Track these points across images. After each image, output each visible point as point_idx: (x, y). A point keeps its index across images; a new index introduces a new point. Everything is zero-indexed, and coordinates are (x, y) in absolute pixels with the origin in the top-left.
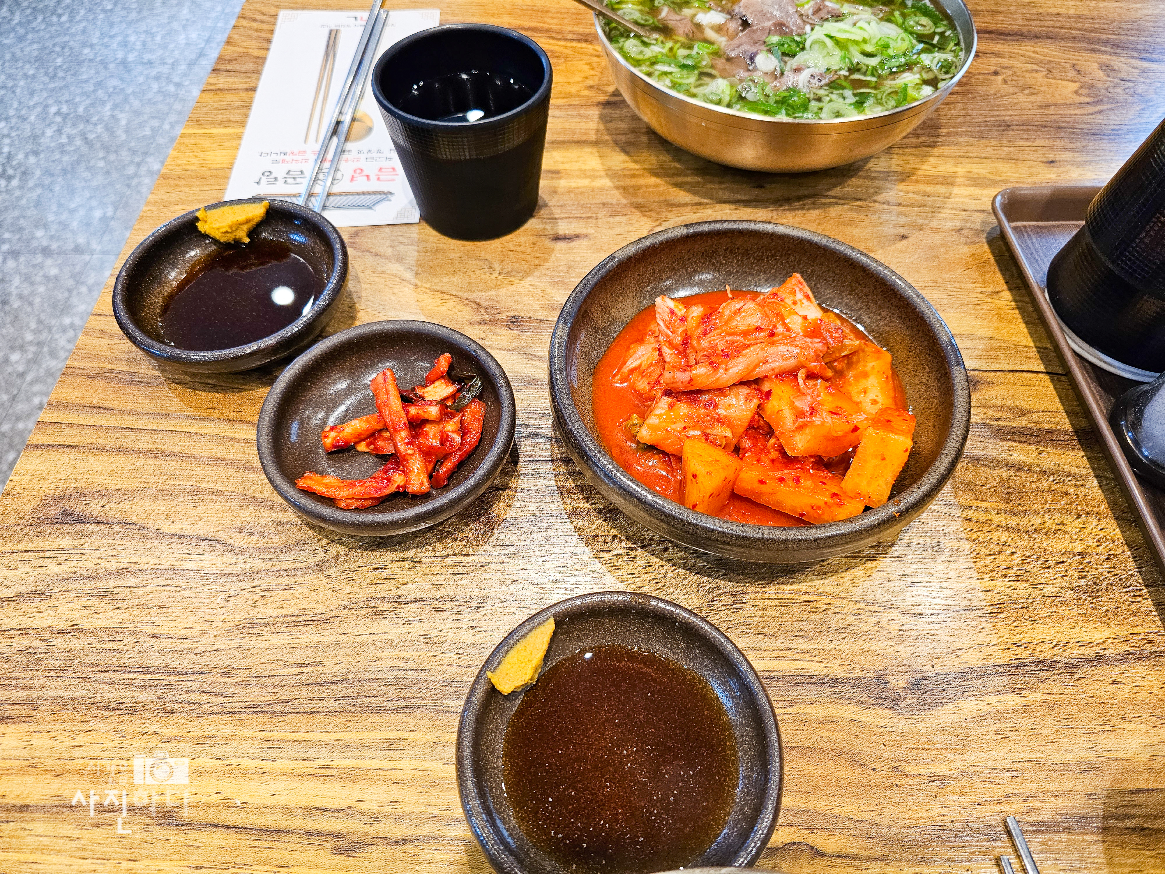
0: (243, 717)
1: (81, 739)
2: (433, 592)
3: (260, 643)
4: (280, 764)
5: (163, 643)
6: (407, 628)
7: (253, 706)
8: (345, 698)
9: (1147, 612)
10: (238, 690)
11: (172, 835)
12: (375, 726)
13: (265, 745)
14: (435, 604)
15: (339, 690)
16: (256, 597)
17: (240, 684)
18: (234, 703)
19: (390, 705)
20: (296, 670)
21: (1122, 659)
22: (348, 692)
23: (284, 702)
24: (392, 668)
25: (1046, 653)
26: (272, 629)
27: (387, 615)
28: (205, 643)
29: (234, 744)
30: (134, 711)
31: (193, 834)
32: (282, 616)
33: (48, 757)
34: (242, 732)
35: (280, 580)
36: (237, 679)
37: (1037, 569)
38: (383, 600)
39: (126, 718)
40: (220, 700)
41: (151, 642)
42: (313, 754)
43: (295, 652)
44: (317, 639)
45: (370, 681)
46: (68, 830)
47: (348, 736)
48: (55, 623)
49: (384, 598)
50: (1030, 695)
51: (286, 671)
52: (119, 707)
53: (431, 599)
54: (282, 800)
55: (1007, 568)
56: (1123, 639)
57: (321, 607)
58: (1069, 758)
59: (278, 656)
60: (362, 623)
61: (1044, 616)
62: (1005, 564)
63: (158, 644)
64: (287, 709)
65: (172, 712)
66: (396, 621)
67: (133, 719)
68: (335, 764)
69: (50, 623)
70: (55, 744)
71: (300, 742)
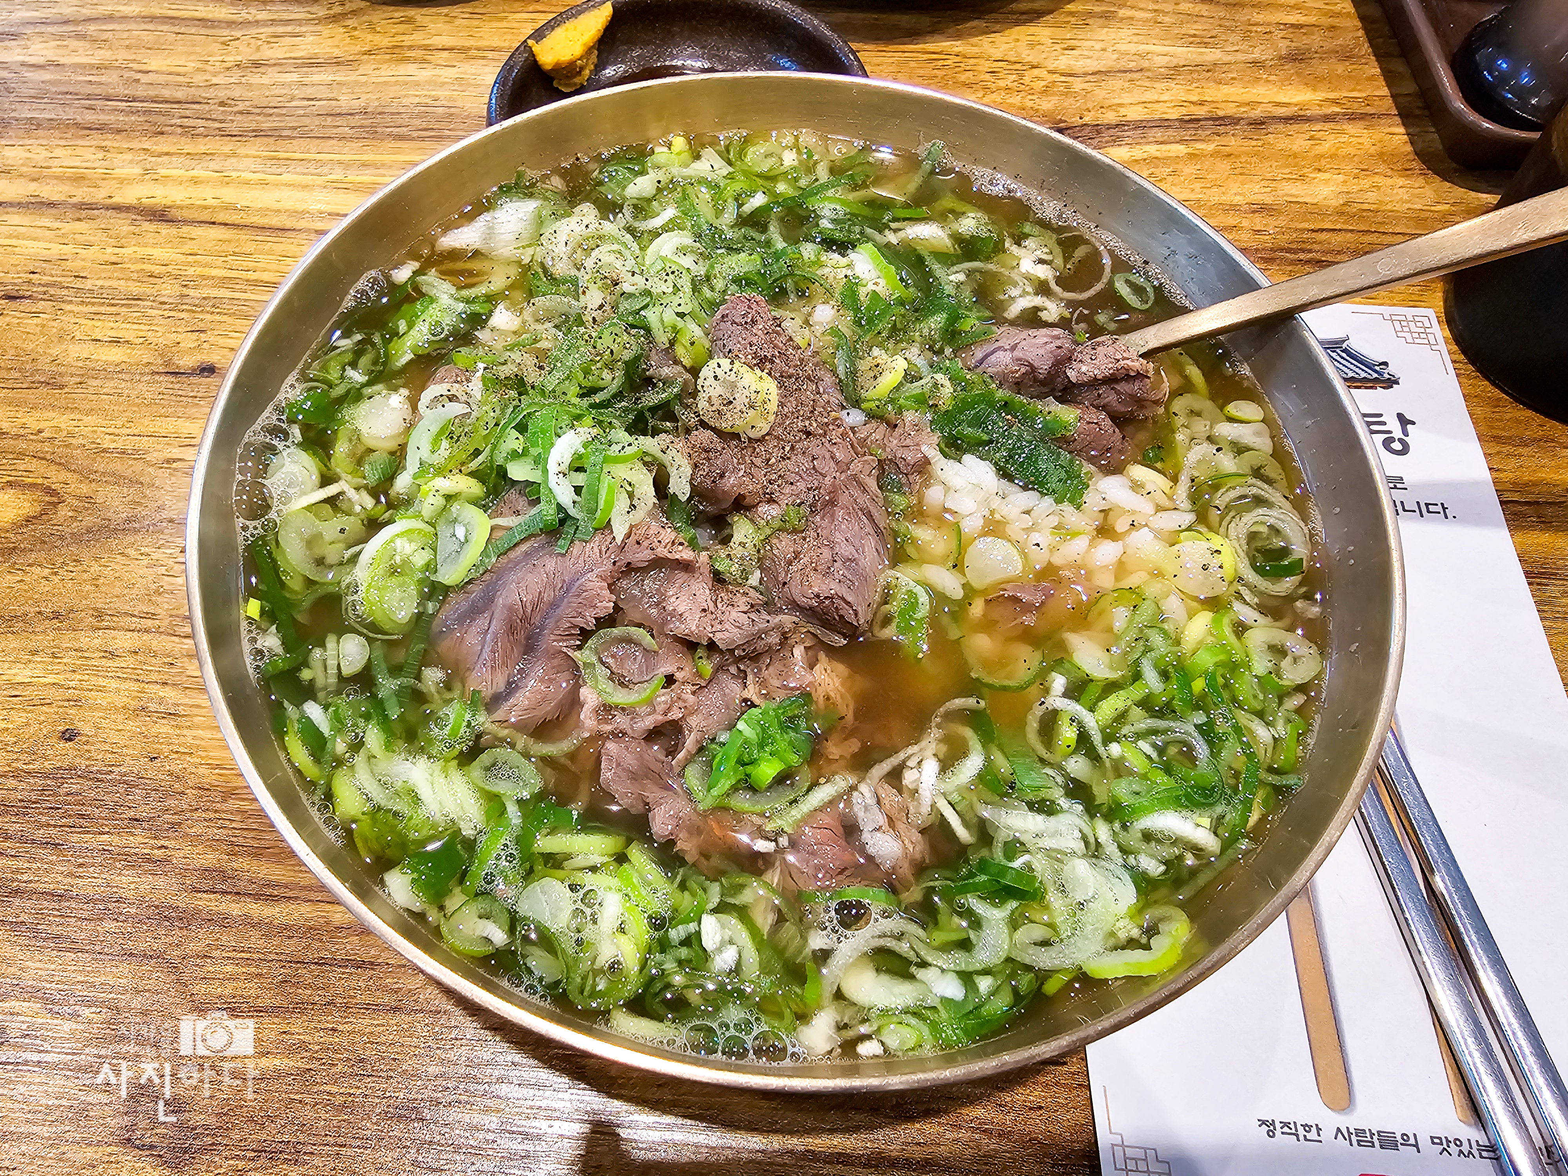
0: (244, 139)
1: (58, 152)
2: (471, 43)
3: (265, 80)
4: (286, 177)
5: (151, 78)
6: (437, 71)
7: (254, 131)
8: (361, 127)
9: (1372, 78)
10: (239, 117)
11: (165, 230)
12: (398, 151)
13: (269, 163)
14: (474, 53)
15: (357, 120)
16: (260, 43)
17: (241, 113)
18: (233, 128)
19: (415, 134)
20: (306, 103)
21: (1328, 118)
22: (367, 122)
23: (291, 128)
24: (418, 104)
25: (1230, 110)
26: (279, 69)
27: (415, 60)
28: (198, 79)
29: (233, 160)
30: (119, 131)
31: (186, 229)
32: (290, 58)
33: (22, 165)
34: (242, 151)
35: (289, 29)
36: (235, 109)
37: (1234, 38)
38: (410, 48)
39: (110, 136)
40: (217, 125)
41: (139, 76)
42: (325, 170)
43: (304, 88)
44: (330, 78)
45: (393, 114)
46: (46, 222)
47: (365, 157)
48: (27, 59)
49: (411, 46)
50: (1199, 145)
51: (294, 104)
52: (101, 128)
53: (469, 49)
54: (288, 205)
55: (1194, 36)
56: (1335, 102)
57: (336, 52)
58: (1238, 200)
59: (285, 92)
60: (385, 66)
61: (1233, 79)
62: (1193, 32)
63: (144, 78)
64: (295, 134)
65: (162, 133)
66: (425, 66)
67: (117, 137)
68: (350, 179)
69: (21, 58)
70: (28, 155)
71: (310, 161)
